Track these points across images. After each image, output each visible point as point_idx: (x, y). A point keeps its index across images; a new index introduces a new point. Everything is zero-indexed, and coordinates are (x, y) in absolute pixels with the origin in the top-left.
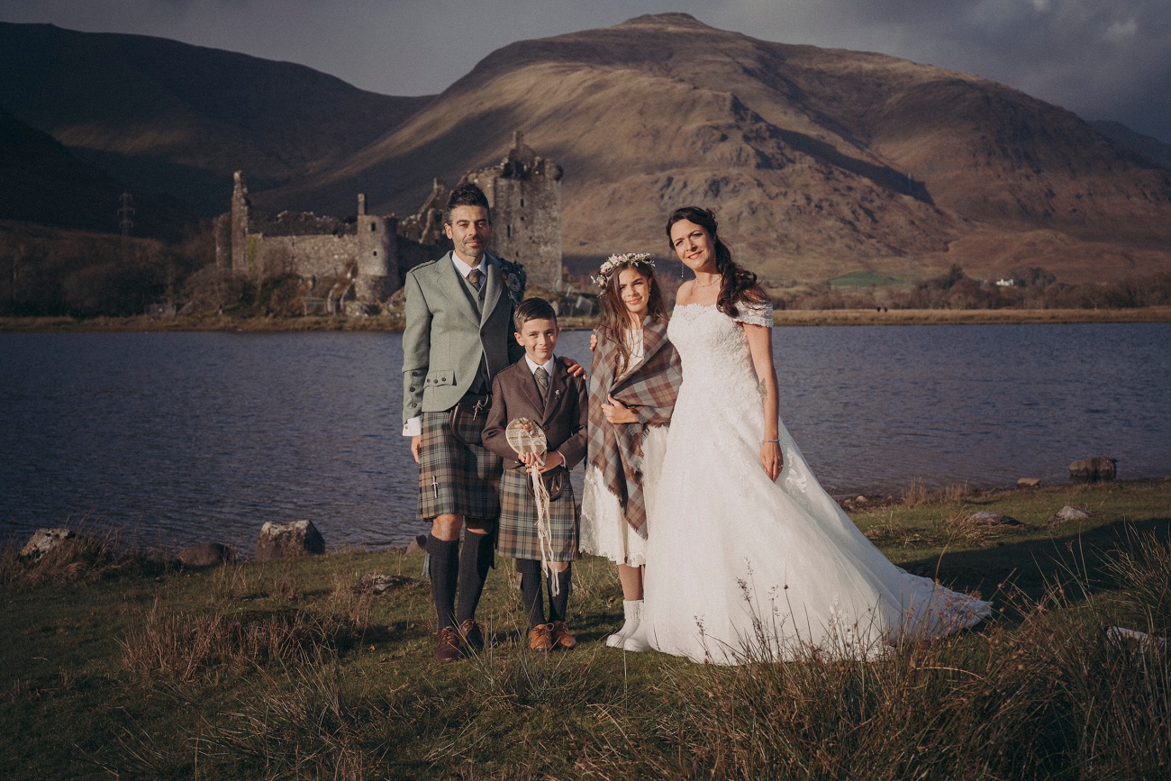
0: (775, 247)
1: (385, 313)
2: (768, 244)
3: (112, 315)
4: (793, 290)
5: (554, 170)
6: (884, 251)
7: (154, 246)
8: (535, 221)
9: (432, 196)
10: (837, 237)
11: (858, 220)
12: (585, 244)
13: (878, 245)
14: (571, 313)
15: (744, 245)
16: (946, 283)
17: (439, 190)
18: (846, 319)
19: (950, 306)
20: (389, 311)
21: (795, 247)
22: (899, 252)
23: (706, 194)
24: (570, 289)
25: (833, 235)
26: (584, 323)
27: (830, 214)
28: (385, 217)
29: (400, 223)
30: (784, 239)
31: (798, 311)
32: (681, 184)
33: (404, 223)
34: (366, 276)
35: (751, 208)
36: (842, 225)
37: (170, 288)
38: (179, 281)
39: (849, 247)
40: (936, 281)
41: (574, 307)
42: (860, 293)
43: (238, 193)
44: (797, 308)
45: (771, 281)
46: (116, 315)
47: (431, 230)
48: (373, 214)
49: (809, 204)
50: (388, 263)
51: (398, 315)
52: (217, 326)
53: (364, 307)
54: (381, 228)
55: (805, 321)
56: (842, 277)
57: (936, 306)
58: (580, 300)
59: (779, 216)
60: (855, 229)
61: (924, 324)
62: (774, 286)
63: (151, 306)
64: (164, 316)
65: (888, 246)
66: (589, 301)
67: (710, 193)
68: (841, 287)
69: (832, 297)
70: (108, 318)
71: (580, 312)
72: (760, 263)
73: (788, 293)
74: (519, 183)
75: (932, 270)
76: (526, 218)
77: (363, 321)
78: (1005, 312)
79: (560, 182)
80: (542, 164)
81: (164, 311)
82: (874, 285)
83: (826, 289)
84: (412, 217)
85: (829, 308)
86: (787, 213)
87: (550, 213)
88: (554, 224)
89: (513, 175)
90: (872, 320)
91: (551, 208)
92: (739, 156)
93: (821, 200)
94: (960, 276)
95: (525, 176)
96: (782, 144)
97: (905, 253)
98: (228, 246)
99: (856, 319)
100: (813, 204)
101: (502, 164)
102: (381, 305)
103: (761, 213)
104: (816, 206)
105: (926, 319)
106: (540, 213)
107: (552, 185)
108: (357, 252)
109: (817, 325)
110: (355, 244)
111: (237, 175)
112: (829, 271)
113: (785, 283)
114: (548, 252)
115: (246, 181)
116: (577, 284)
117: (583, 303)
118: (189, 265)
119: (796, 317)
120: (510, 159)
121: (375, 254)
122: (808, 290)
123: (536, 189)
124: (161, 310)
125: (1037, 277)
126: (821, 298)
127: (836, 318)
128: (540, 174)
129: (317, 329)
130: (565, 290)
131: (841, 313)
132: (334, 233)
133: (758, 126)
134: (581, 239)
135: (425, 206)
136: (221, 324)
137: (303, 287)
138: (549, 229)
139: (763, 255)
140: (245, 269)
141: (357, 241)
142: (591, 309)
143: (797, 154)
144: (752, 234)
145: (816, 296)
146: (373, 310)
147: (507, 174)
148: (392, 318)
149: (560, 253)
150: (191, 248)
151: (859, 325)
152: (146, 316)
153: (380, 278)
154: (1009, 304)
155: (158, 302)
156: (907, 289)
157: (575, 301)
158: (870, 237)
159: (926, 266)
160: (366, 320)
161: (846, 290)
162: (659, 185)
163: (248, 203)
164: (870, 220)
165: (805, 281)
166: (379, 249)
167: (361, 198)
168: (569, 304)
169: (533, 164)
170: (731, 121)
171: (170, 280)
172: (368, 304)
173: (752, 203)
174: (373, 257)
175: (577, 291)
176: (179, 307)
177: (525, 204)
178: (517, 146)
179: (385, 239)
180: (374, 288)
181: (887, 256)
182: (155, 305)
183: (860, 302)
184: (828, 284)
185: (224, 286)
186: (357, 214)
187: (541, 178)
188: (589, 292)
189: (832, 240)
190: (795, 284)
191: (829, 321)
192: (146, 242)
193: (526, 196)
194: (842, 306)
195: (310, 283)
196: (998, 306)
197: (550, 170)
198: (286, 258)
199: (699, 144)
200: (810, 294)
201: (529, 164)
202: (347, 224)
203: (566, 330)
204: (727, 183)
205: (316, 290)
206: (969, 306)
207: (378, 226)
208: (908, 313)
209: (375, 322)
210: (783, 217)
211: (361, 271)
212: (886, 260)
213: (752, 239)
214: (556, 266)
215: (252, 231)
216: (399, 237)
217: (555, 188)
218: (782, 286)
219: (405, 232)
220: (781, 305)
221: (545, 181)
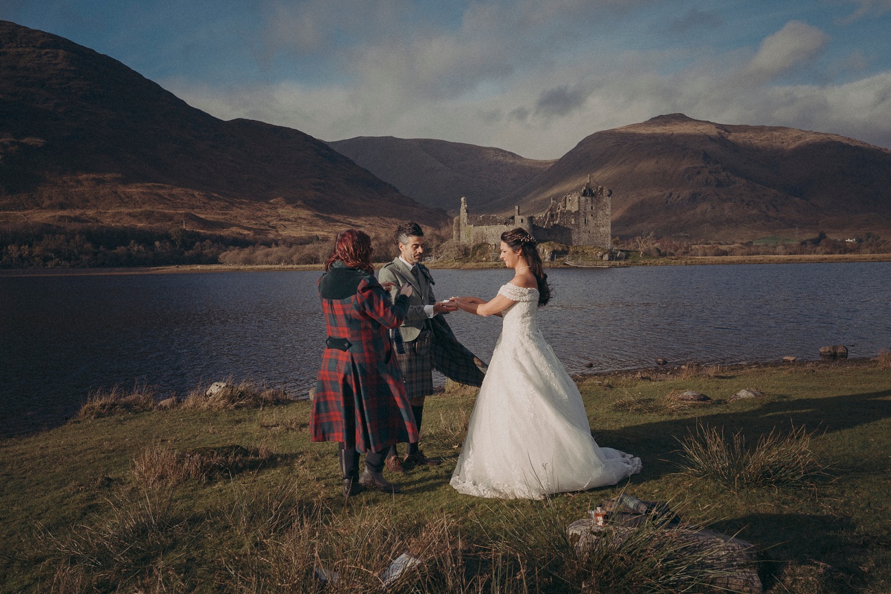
0: (724, 225)
2: (720, 224)
4: (732, 246)
5: (608, 192)
6: (783, 225)
8: (598, 216)
9: (550, 206)
13: (780, 223)
14: (614, 259)
16: (816, 242)
17: (553, 203)
18: (756, 261)
19: (816, 253)
21: (735, 225)
22: (791, 226)
24: (615, 248)
26: (620, 264)
27: (754, 208)
28: (527, 216)
29: (534, 219)
31: (732, 257)
32: (676, 196)
33: (537, 218)
35: (712, 207)
36: (760, 213)
37: (434, 250)
38: (438, 246)
39: (764, 224)
40: (810, 240)
41: (616, 256)
42: (768, 247)
43: (463, 207)
44: (733, 255)
47: (549, 222)
48: (521, 215)
49: (743, 204)
52: (452, 267)
55: (734, 262)
56: (760, 239)
57: (810, 253)
58: (619, 253)
60: (767, 215)
61: (798, 263)
62: (723, 244)
65: (785, 223)
66: (623, 253)
67: (691, 200)
68: (758, 244)
69: (753, 249)
71: (619, 259)
72: (716, 233)
73: (730, 248)
74: (590, 199)
75: (808, 235)
76: (594, 215)
78: (847, 256)
79: (610, 198)
80: (602, 189)
82: (776, 243)
83: (750, 245)
84: (541, 215)
85: (748, 255)
86: (731, 208)
87: (605, 212)
88: (608, 217)
89: (588, 194)
90: (770, 260)
91: (606, 209)
92: (706, 181)
93: (749, 201)
94: (824, 238)
95: (593, 195)
96: (729, 174)
97: (795, 226)
98: (459, 230)
99: (762, 260)
100: (745, 203)
101: (583, 190)
103: (717, 209)
104: (747, 204)
105: (800, 260)
106: (601, 212)
109: (740, 264)
111: (462, 199)
112: (752, 236)
113: (729, 242)
114: (605, 230)
115: (467, 202)
116: (622, 245)
117: (621, 254)
118: (443, 240)
119: (728, 260)
120: (586, 187)
122: (741, 246)
123: (599, 201)
125: (869, 237)
126: (747, 250)
127: (750, 260)
128: (600, 194)
129: (496, 267)
130: (612, 248)
131: (754, 257)
132: (505, 224)
133: (716, 166)
135: (547, 210)
136: (454, 266)
137: (490, 249)
138: (605, 219)
140: (465, 241)
142: (624, 257)
143: (737, 179)
145: (744, 249)
147: (585, 194)
150: (443, 232)
151: (762, 263)
154: (851, 251)
156: (795, 244)
157: (617, 253)
158: (775, 219)
159: (806, 233)
161: (761, 246)
162: (665, 197)
163: (467, 211)
165: (739, 241)
167: (517, 208)
168: (613, 255)
169: (597, 189)
170: (703, 165)
171: (434, 246)
173: (712, 204)
175: (619, 249)
176: (438, 258)
177: (593, 208)
178: (590, 181)
183: (768, 251)
184: (751, 243)
185: (456, 248)
186: (515, 215)
187: (601, 196)
188: (627, 249)
190: (734, 243)
191: (746, 261)
193: (594, 205)
194: (757, 254)
195: (494, 247)
196: (845, 252)
197: (606, 192)
198: (483, 236)
199: (686, 176)
201: (595, 190)
202: (511, 220)
203: (612, 267)
204: (700, 195)
205: (496, 250)
206: (828, 253)
207: (524, 221)
208: (791, 257)
212: (784, 230)
214: (608, 237)
215: (469, 224)
216: (534, 226)
217: (607, 200)
218: (727, 244)
219: (537, 223)
220: (725, 253)
221: (603, 198)
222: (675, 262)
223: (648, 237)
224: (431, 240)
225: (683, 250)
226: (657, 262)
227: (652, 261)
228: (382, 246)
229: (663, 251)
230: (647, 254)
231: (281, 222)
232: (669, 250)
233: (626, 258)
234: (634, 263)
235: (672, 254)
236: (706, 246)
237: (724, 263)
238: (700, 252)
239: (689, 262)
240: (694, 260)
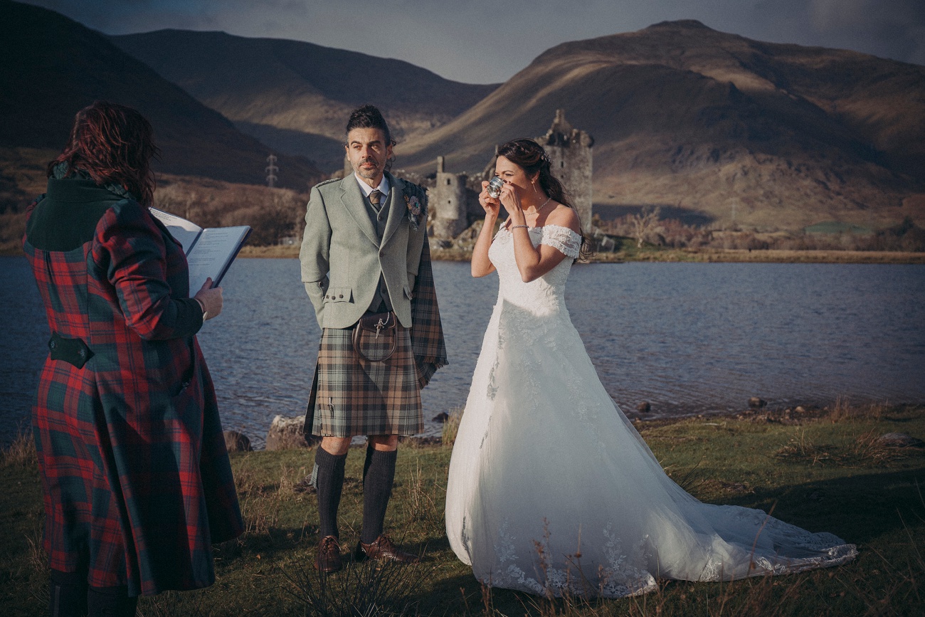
0: (761, 201)
1: (456, 247)
2: (756, 199)
3: (255, 245)
4: (775, 235)
5: (587, 139)
6: (850, 205)
7: (288, 194)
8: (572, 179)
10: (812, 194)
11: (829, 180)
12: (613, 197)
13: (845, 200)
14: (598, 249)
15: (737, 199)
16: (899, 232)
18: (816, 258)
19: (902, 249)
20: (459, 245)
21: (778, 201)
22: (861, 206)
23: (708, 159)
24: (598, 231)
25: (808, 191)
26: (607, 257)
27: (807, 176)
28: (458, 174)
29: (468, 180)
30: (768, 195)
31: (778, 252)
32: (689, 152)
33: (472, 179)
34: (442, 218)
35: (744, 171)
36: (817, 185)
37: (298, 226)
39: (821, 202)
40: (891, 229)
41: (601, 245)
42: (829, 238)
44: (778, 249)
45: (758, 228)
46: (259, 245)
48: (449, 172)
49: (790, 168)
50: (459, 210)
51: (465, 249)
53: (440, 243)
54: (455, 182)
55: (783, 259)
56: (816, 225)
57: (891, 249)
58: (605, 239)
59: (766, 178)
60: (826, 187)
61: (880, 263)
62: (761, 231)
63: (284, 239)
64: (293, 246)
65: (853, 201)
66: (612, 241)
67: (711, 159)
68: (813, 233)
69: (807, 241)
70: (253, 247)
71: (606, 249)
72: (750, 213)
73: (771, 237)
74: (560, 149)
75: (887, 221)
76: (565, 176)
77: (438, 254)
79: (592, 150)
80: (578, 135)
81: (293, 243)
82: (841, 232)
83: (802, 235)
84: (479, 175)
85: (802, 249)
86: (772, 175)
87: (583, 173)
88: (587, 181)
89: (556, 143)
90: (838, 259)
91: (585, 168)
92: (735, 130)
93: (800, 165)
94: (911, 226)
95: (565, 144)
96: (770, 120)
97: (867, 207)
99: (824, 258)
100: (793, 168)
101: (548, 135)
102: (453, 241)
103: (751, 176)
104: (796, 170)
105: (882, 259)
106: (576, 173)
107: (585, 152)
108: (436, 200)
109: (792, 262)
110: (435, 195)
112: (804, 220)
113: (769, 229)
114: (582, 203)
116: (605, 228)
117: (607, 242)
120: (554, 131)
121: (449, 202)
122: (787, 235)
123: (573, 154)
124: (291, 242)
126: (798, 241)
127: (808, 257)
128: (576, 142)
130: (593, 232)
131: (812, 253)
133: (750, 107)
134: (611, 193)
135: (489, 166)
138: (583, 185)
139: (752, 207)
141: (436, 192)
142: (613, 247)
143: (782, 128)
144: (744, 191)
145: (794, 239)
146: (447, 245)
147: (551, 143)
148: (461, 251)
149: (591, 203)
151: (826, 263)
152: (279, 246)
153: (453, 220)
155: (290, 236)
156: (868, 235)
157: (601, 240)
158: (839, 194)
159: (885, 217)
160: (442, 252)
161: (817, 235)
162: (672, 153)
164: (839, 181)
165: (785, 228)
166: (453, 199)
167: (440, 159)
168: (596, 243)
169: (571, 134)
170: (730, 104)
171: (298, 220)
172: (442, 239)
173: (744, 166)
174: (448, 204)
175: (603, 233)
177: (565, 165)
178: (560, 121)
179: (458, 191)
180: (448, 228)
181: (852, 209)
182: (287, 239)
183: (829, 245)
184: (804, 230)
186: (436, 172)
187: (577, 146)
188: (615, 234)
189: (807, 195)
190: (777, 230)
191: (802, 259)
192: (282, 191)
193: (565, 159)
194: (814, 248)
197: (585, 139)
200: (789, 238)
201: (568, 135)
202: (429, 180)
203: (593, 263)
204: (725, 152)
206: (917, 250)
207: (451, 182)
208: (866, 254)
209: (448, 254)
210: (769, 178)
211: (438, 215)
212: (852, 212)
213: (744, 195)
214: (587, 213)
216: (468, 191)
217: (587, 153)
218: (767, 231)
219: (472, 186)
220: (764, 246)
221: (580, 148)
222: (694, 258)
223: (651, 215)
224: (294, 209)
225: (700, 239)
226: (665, 256)
227: (657, 254)
228: (209, 217)
229: (668, 240)
230: (647, 243)
231: (25, 171)
232: (677, 238)
233: (617, 249)
234: (630, 258)
235: (682, 245)
236: (734, 233)
237: (768, 260)
238: (727, 243)
239: (715, 257)
240: (722, 255)
